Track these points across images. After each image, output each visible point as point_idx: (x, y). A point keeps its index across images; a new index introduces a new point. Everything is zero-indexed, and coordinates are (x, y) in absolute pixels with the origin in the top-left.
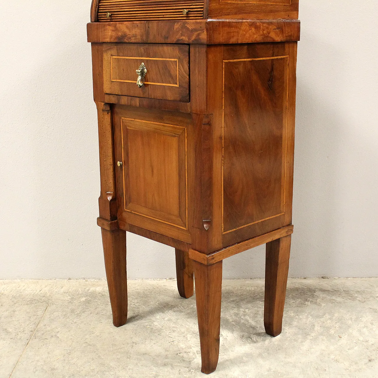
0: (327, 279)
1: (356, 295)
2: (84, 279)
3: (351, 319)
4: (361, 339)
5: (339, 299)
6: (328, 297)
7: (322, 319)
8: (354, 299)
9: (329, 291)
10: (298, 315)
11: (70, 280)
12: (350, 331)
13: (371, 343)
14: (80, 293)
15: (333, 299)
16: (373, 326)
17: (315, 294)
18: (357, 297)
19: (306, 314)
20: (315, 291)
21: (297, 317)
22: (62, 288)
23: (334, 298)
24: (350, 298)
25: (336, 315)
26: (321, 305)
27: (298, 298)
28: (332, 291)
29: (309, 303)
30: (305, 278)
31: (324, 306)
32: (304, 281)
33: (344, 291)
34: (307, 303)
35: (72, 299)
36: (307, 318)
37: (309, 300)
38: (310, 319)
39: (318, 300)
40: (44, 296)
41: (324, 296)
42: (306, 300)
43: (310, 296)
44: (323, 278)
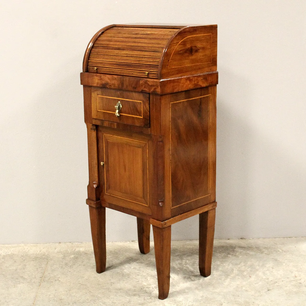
1: (264, 250)
2: (71, 243)
3: (259, 265)
4: (264, 277)
5: (252, 253)
6: (244, 252)
7: (239, 266)
8: (262, 253)
9: (245, 247)
10: (222, 263)
11: (60, 244)
12: (257, 272)
13: (271, 280)
14: (70, 252)
16: (273, 270)
17: (235, 250)
18: (264, 251)
19: (228, 263)
20: (235, 248)
21: (222, 265)
22: (56, 249)
23: (248, 252)
24: (259, 252)
25: (249, 263)
26: (239, 257)
27: (223, 253)
28: (248, 247)
29: (230, 256)
30: (229, 239)
31: (241, 257)
32: (228, 241)
33: (256, 247)
34: (229, 256)
35: (64, 256)
36: (229, 265)
37: (231, 254)
38: (231, 266)
39: (237, 254)
40: (44, 255)
41: (242, 251)
42: (229, 254)
43: (232, 251)
44: (241, 239)
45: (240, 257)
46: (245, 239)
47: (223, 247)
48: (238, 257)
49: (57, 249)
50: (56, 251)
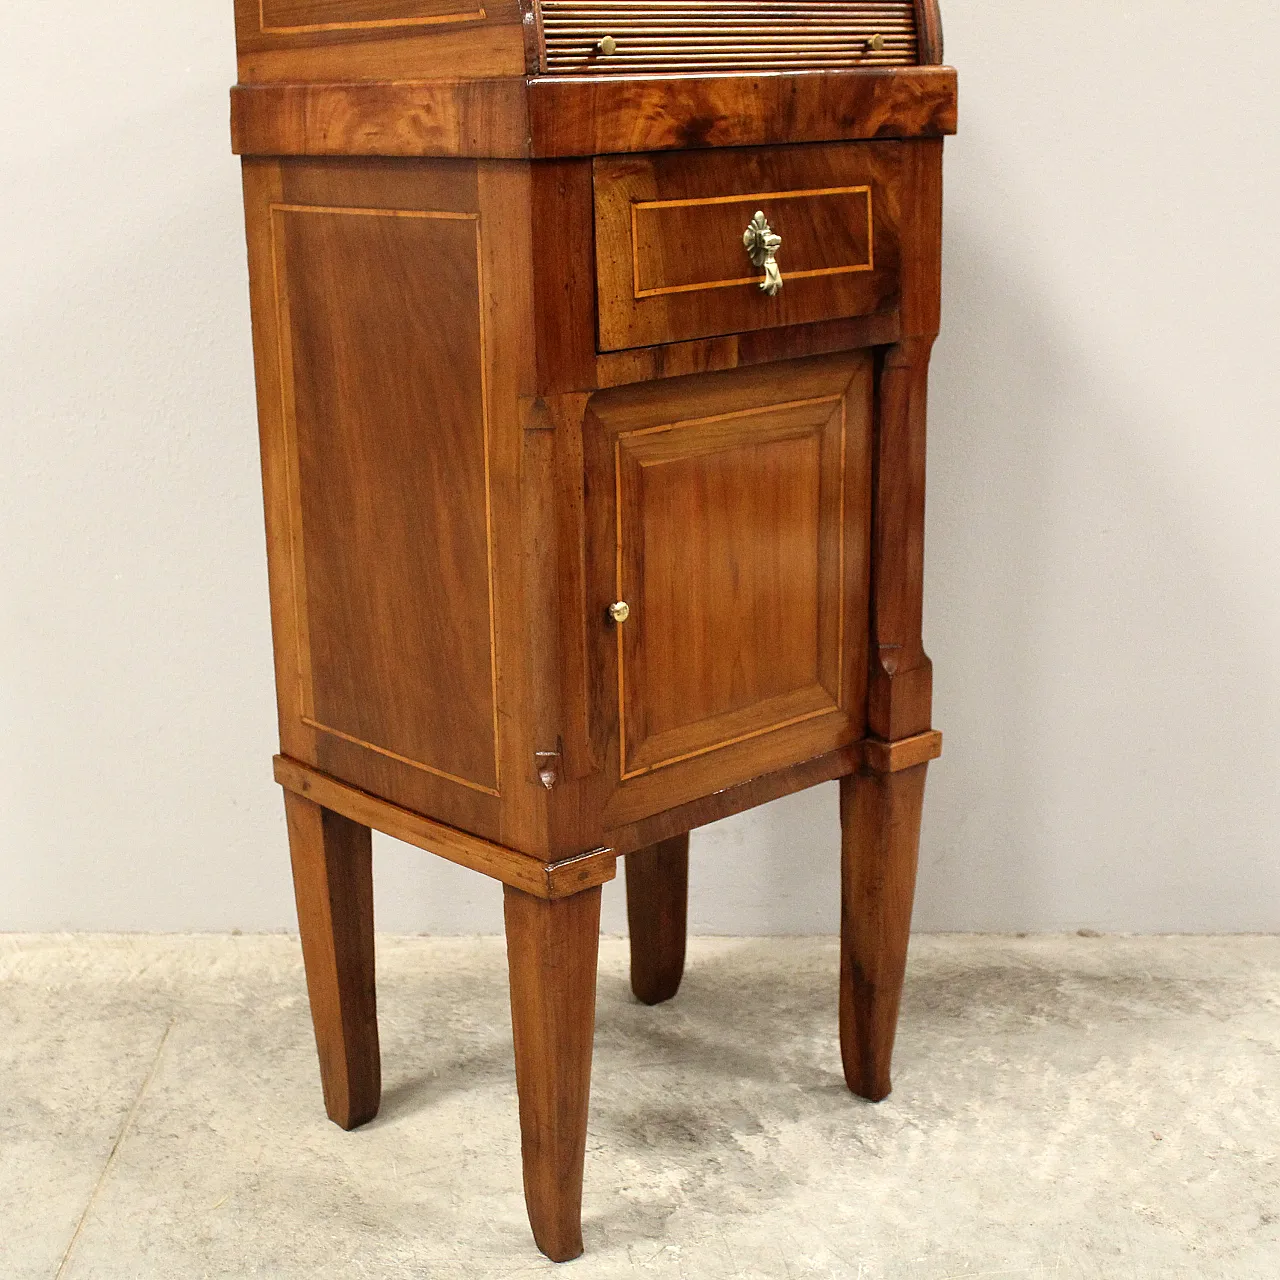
0: (1094, 939)
1: (1197, 994)
2: (286, 933)
5: (1141, 1008)
6: (1105, 1001)
7: (1091, 1076)
8: (1192, 1007)
9: (1105, 978)
10: (1008, 1061)
11: (237, 937)
12: (1190, 1116)
14: (276, 980)
15: (1122, 1009)
16: (1265, 1102)
17: (1059, 989)
18: (1200, 1001)
19: (1036, 1059)
20: (1058, 981)
21: (1006, 1066)
22: (213, 962)
23: (1124, 1002)
24: (1176, 1003)
25: (1137, 1061)
26: (1084, 1028)
27: (1004, 1003)
28: (1117, 979)
29: (1042, 1021)
30: (1022, 936)
31: (1094, 1030)
32: (1018, 945)
33: (1155, 979)
34: (1034, 1019)
35: (250, 999)
36: (1041, 1070)
37: (1042, 1010)
38: (1051, 1074)
39: (1073, 1011)
40: (156, 991)
41: (1091, 995)
42: (1033, 1011)
43: (1044, 994)
44: (1081, 934)
45: (1090, 1027)
46: (1097, 936)
47: (998, 973)
48: (1077, 1026)
49: (218, 966)
50: (215, 971)
